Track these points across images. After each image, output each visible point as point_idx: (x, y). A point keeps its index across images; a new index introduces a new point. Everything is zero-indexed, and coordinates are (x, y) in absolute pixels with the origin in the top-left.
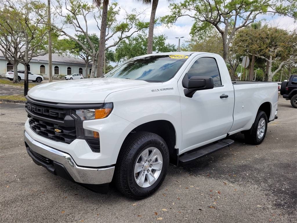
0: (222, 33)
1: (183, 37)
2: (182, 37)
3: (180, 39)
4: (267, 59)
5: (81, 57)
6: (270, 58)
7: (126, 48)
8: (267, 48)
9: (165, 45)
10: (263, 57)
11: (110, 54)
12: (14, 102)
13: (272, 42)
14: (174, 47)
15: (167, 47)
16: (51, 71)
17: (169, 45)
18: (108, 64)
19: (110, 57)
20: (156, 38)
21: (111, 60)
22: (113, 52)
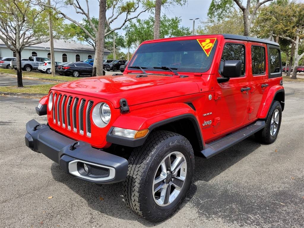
0: (243, 9)
1: (198, 19)
2: (197, 19)
3: (194, 21)
4: (293, 41)
5: (90, 44)
6: (297, 39)
8: (294, 27)
9: (179, 28)
10: (288, 38)
11: (120, 39)
12: (5, 94)
13: (299, 20)
14: (188, 30)
15: (180, 31)
16: (53, 58)
17: (183, 28)
18: (119, 50)
19: (120, 43)
20: (169, 21)
21: (121, 46)
22: (122, 38)
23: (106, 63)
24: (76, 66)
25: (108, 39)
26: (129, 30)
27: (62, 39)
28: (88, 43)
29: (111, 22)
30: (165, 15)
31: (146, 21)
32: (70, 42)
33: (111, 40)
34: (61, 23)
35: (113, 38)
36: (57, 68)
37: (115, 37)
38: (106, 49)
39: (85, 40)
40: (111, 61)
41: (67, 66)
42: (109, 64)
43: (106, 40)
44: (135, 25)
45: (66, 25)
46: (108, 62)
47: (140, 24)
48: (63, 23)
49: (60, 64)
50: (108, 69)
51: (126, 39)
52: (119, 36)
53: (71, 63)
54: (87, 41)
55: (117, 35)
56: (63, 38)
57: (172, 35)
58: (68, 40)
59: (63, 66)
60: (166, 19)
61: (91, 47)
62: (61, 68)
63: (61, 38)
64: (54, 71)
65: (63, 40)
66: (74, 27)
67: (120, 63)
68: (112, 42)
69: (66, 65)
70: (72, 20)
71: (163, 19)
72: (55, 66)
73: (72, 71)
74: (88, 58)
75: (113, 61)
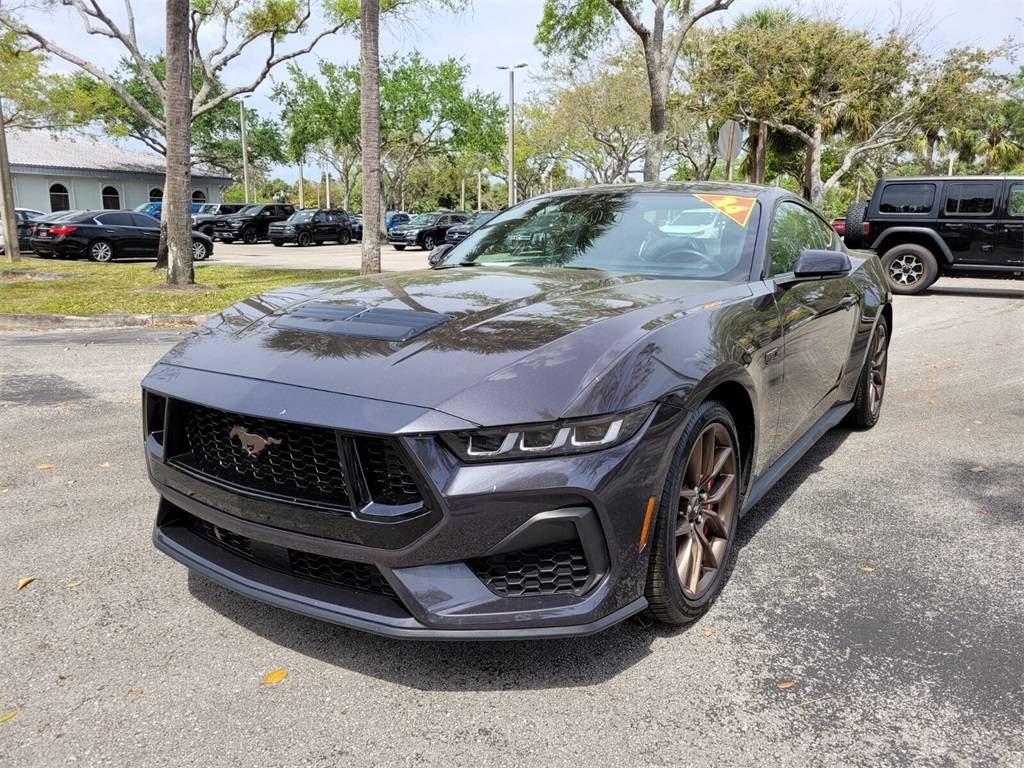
1: (525, 65)
2: (521, 66)
3: (512, 74)
4: (805, 135)
5: (155, 149)
6: (816, 132)
7: (321, 107)
8: (803, 95)
9: (465, 96)
10: (793, 129)
11: (265, 133)
14: (494, 102)
15: (470, 106)
16: (9, 196)
17: (477, 95)
18: (266, 173)
19: (267, 145)
20: (430, 70)
21: (271, 155)
22: (274, 128)
23: (218, 213)
24: (99, 224)
25: (221, 133)
26: (295, 101)
27: (41, 128)
28: (148, 144)
29: (219, 68)
30: (417, 54)
31: (350, 70)
32: (73, 141)
33: (231, 136)
34: (37, 71)
35: (238, 129)
36: (29, 232)
37: (246, 126)
38: (218, 168)
39: (137, 135)
40: (237, 208)
41: (64, 224)
42: (229, 217)
43: (212, 135)
44: (313, 85)
45: (55, 78)
46: (225, 210)
47: (333, 80)
48: (42, 71)
49: (38, 219)
50: (225, 234)
51: (286, 132)
52: (261, 121)
53: (80, 213)
54: (143, 137)
55: (253, 118)
56: (47, 125)
57: (443, 117)
58: (64, 133)
59: (49, 225)
60: (421, 64)
61: (158, 161)
62: (43, 231)
63: (37, 125)
64: (16, 244)
65: (46, 132)
66: (89, 87)
67: (268, 213)
68: (238, 144)
69: (63, 219)
70: (71, 58)
71: (410, 63)
72: (19, 227)
73: (86, 241)
74: (152, 200)
75: (242, 207)
